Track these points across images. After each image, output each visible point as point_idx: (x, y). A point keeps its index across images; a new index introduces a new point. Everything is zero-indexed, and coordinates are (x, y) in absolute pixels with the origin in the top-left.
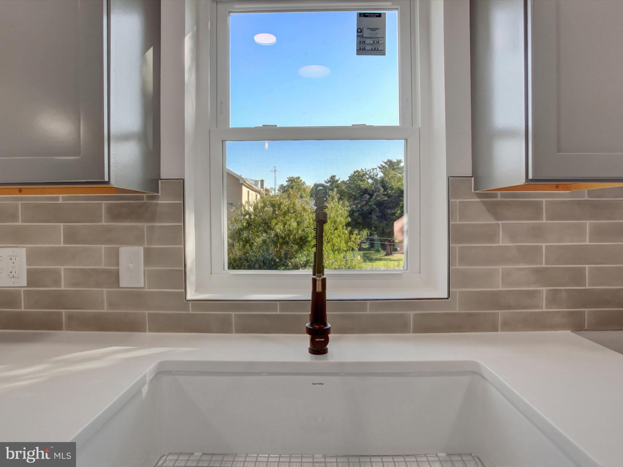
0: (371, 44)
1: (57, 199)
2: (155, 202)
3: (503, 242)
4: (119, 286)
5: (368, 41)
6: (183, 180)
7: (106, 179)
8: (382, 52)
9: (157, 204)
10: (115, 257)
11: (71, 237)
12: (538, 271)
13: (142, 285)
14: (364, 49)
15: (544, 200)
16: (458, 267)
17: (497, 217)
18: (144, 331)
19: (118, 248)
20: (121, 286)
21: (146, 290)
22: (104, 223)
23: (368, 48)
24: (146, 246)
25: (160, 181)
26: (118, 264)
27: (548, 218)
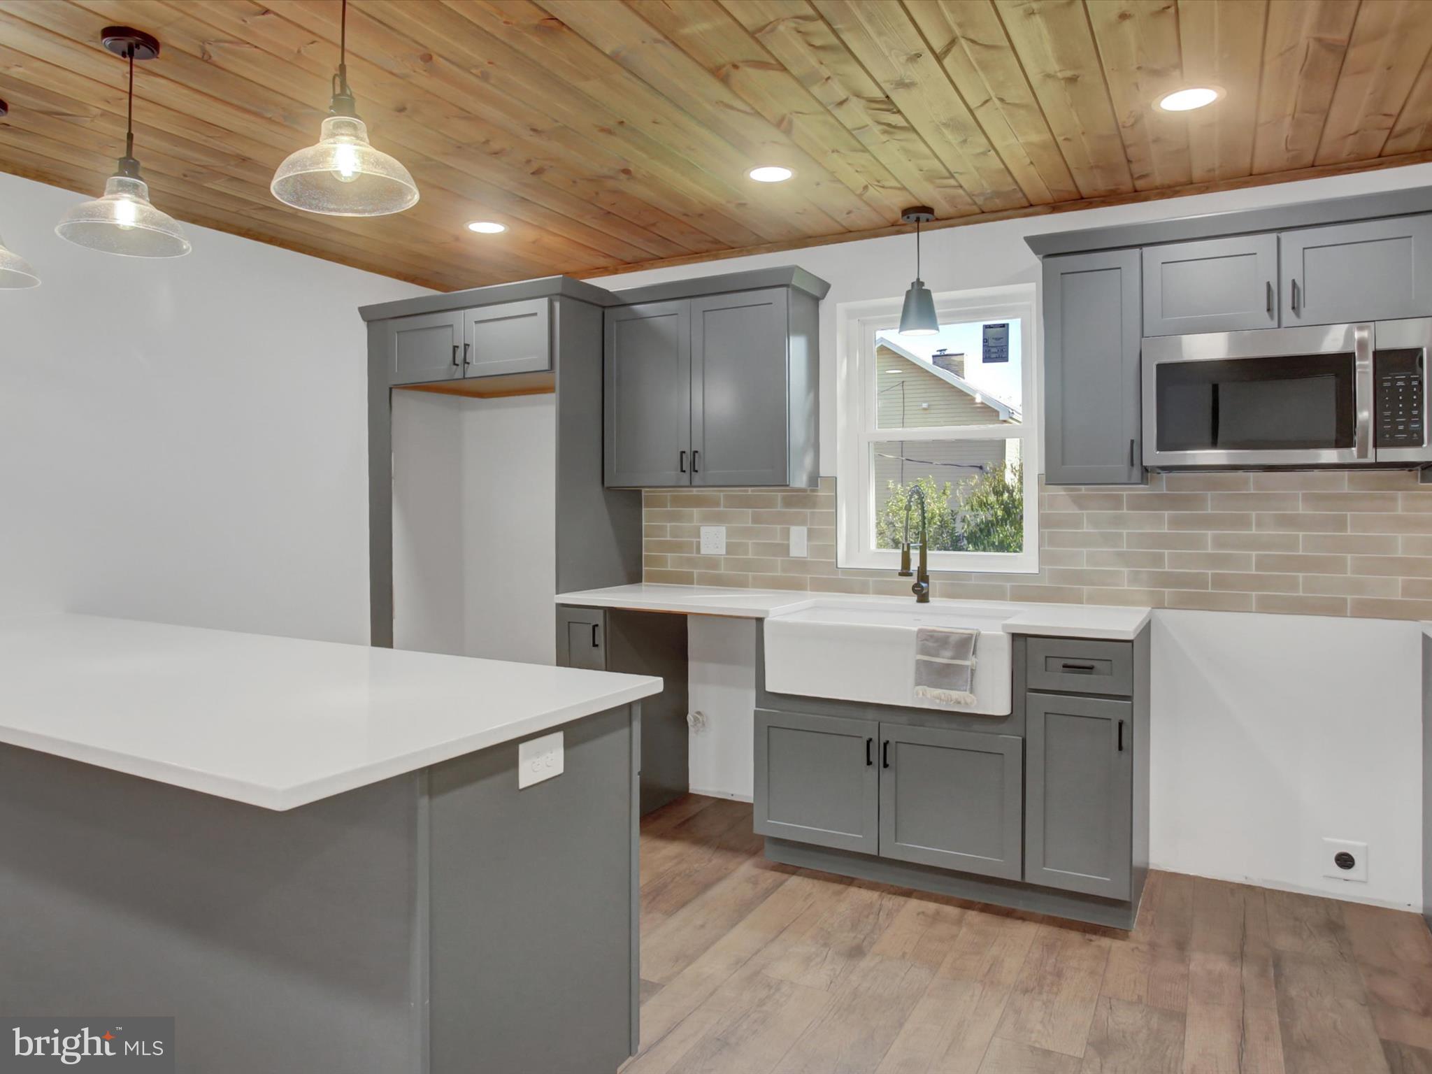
0: (996, 353)
1: (747, 491)
2: (816, 494)
3: (1086, 529)
4: (789, 554)
5: (994, 350)
6: (836, 478)
7: (788, 483)
8: (1005, 359)
9: (817, 496)
10: (786, 534)
11: (756, 520)
12: (1120, 554)
13: (806, 556)
14: (990, 358)
15: (1125, 493)
16: (1047, 548)
17: (1081, 507)
18: (807, 590)
19: (789, 529)
20: (791, 555)
21: (809, 559)
22: (779, 509)
23: (993, 356)
24: (809, 526)
25: (819, 479)
26: (788, 539)
27: (1128, 509)
